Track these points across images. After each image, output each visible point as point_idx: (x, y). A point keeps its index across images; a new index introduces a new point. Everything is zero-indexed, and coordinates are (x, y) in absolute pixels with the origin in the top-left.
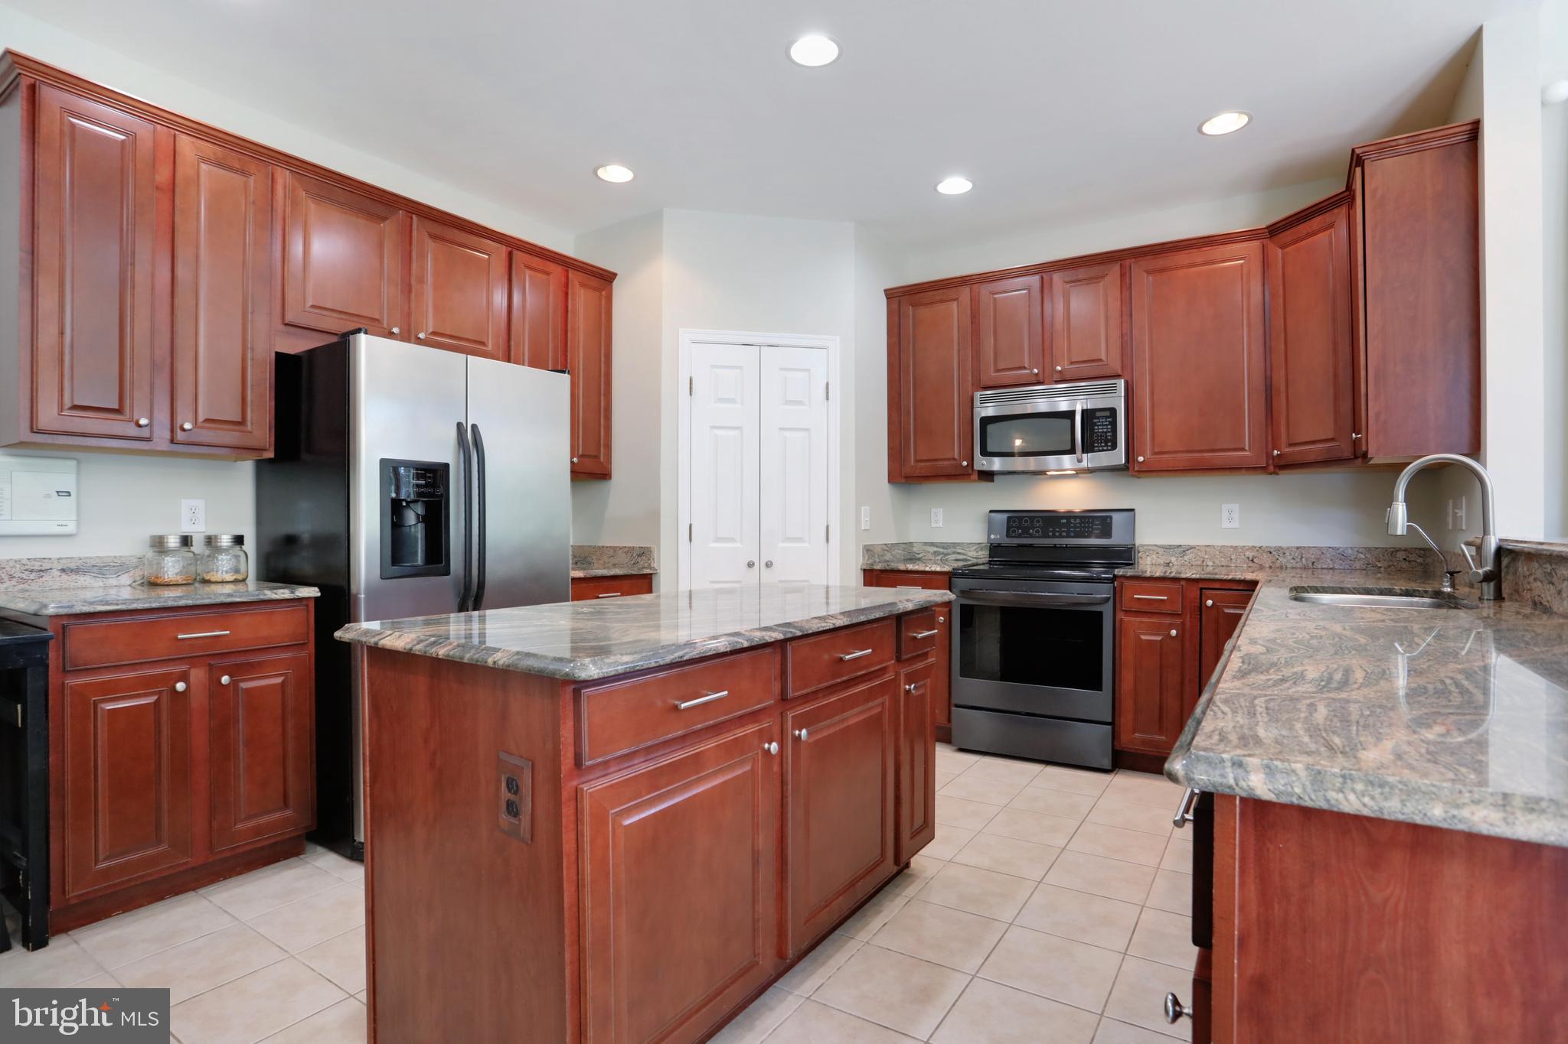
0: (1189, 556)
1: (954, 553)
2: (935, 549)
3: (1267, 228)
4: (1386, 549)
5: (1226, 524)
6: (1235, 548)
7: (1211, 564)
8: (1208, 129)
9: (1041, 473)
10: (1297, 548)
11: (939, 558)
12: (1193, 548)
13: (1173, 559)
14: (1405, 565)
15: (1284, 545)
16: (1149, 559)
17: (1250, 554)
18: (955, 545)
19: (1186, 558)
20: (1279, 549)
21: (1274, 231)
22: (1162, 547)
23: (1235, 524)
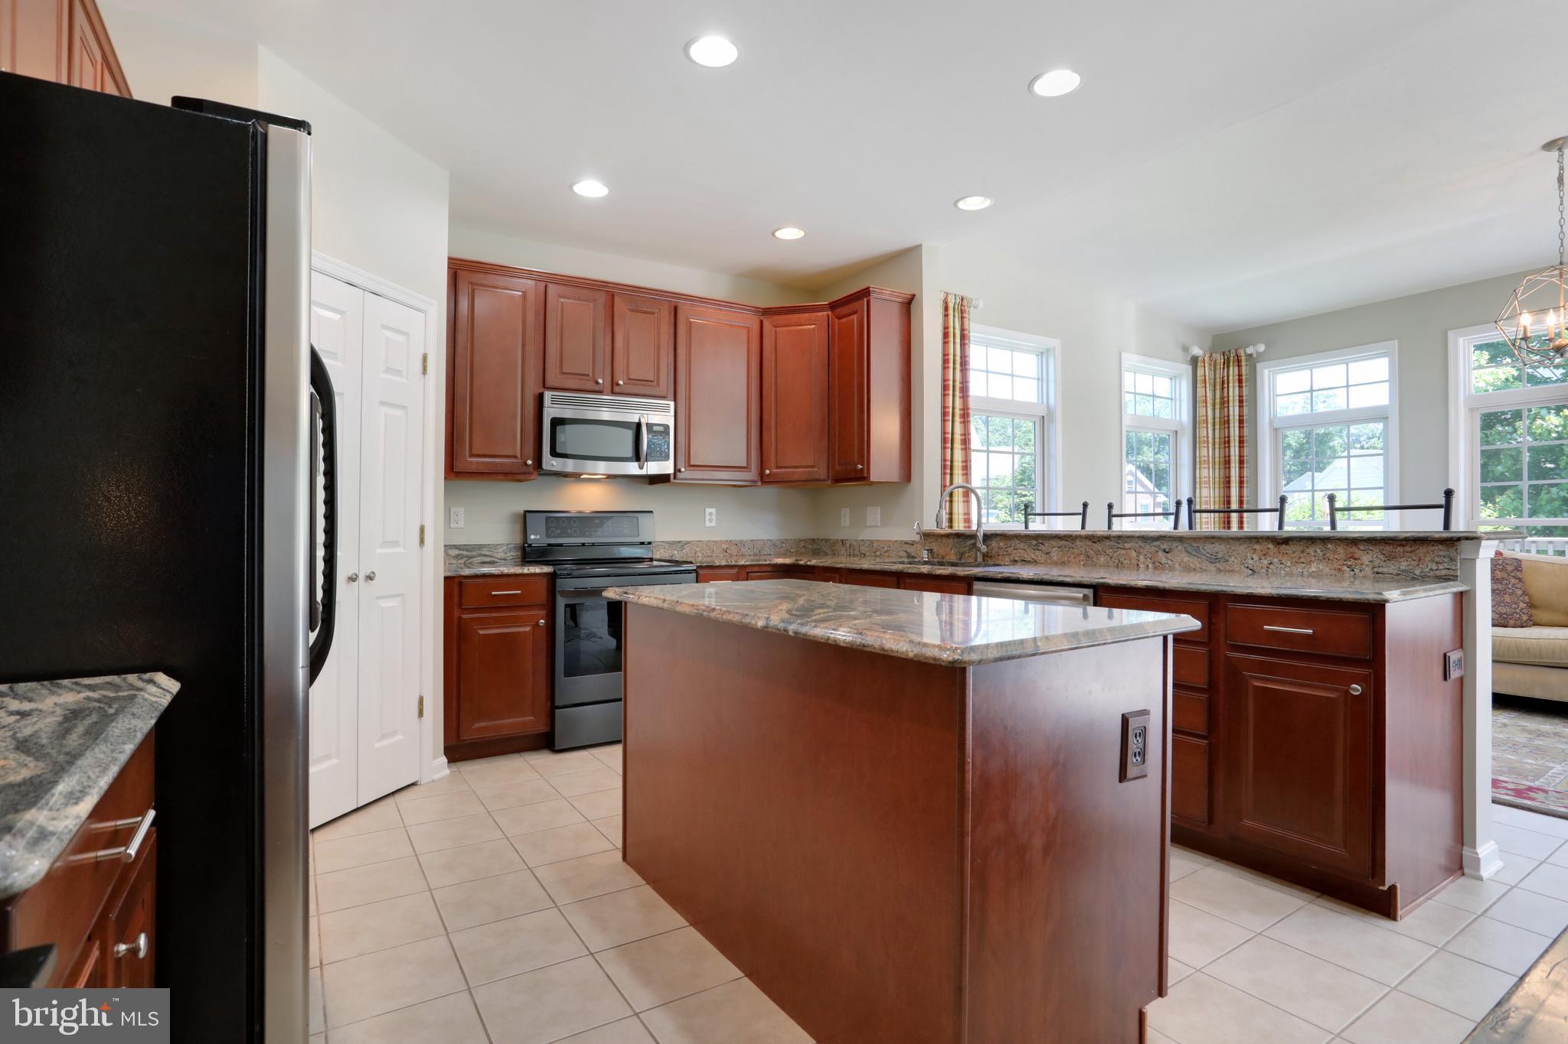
0: (687, 549)
1: (480, 555)
2: (457, 552)
3: (763, 309)
4: (795, 540)
5: (708, 524)
6: (716, 542)
7: (700, 555)
8: (778, 234)
9: (576, 476)
10: (752, 541)
11: (462, 561)
12: (688, 543)
13: (676, 552)
14: (803, 550)
15: (744, 539)
16: (658, 553)
17: (724, 546)
18: (480, 547)
19: (684, 551)
20: (741, 542)
21: (768, 312)
22: (668, 543)
23: (713, 524)
